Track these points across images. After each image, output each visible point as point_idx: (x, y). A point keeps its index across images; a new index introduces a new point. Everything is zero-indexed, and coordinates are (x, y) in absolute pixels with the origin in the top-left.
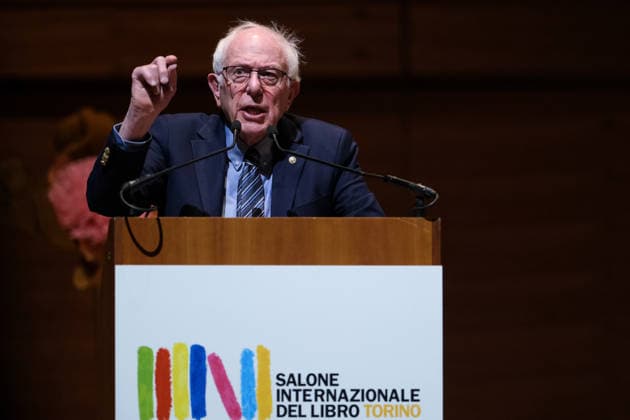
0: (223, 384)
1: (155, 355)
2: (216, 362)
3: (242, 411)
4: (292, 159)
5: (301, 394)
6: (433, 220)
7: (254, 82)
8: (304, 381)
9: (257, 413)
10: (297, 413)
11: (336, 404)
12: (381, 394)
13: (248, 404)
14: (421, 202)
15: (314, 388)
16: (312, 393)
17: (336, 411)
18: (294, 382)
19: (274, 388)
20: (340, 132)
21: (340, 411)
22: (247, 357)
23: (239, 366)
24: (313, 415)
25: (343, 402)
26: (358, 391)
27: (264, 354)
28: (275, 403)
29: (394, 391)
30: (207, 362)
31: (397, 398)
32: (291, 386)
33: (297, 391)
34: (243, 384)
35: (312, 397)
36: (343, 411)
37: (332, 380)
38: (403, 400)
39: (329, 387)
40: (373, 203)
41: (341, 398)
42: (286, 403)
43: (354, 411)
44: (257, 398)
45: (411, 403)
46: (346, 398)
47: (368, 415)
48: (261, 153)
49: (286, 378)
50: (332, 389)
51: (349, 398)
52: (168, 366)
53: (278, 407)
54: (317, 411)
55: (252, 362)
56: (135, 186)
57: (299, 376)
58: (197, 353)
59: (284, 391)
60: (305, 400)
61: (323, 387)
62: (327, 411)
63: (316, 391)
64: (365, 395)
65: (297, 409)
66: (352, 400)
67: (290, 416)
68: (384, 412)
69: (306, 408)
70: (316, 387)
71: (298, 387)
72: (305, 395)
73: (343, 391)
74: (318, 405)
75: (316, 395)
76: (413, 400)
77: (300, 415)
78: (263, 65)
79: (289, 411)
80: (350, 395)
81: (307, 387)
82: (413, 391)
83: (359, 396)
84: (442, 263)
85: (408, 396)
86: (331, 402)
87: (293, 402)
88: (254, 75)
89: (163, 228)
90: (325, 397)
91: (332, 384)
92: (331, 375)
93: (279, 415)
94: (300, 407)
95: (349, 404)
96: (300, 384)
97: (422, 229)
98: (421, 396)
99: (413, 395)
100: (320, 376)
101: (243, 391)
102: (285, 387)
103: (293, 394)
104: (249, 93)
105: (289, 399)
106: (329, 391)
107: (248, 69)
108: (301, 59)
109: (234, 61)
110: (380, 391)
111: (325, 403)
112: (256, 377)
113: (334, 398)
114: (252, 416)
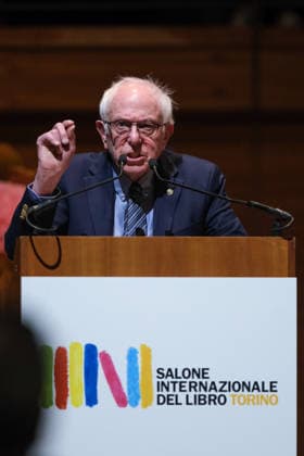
0: (112, 376)
1: (54, 352)
2: (106, 358)
3: (128, 399)
4: (170, 191)
5: (177, 385)
6: (289, 239)
7: (134, 134)
8: (180, 374)
9: (140, 402)
10: (174, 402)
11: (207, 394)
12: (244, 386)
13: (133, 394)
14: (278, 224)
15: (188, 380)
16: (187, 385)
17: (207, 399)
18: (171, 375)
19: (155, 381)
20: (210, 166)
21: (210, 400)
22: (132, 354)
23: (126, 362)
24: (188, 403)
25: (213, 392)
26: (225, 383)
27: (147, 352)
28: (156, 393)
29: (256, 383)
30: (99, 359)
31: (258, 389)
32: (170, 379)
33: (174, 383)
34: (129, 376)
35: (187, 388)
36: (213, 400)
37: (203, 373)
38: (263, 391)
39: (201, 380)
40: (239, 227)
41: (211, 389)
42: (165, 393)
43: (222, 400)
44: (140, 388)
45: (270, 394)
46: (215, 389)
47: (234, 403)
48: (143, 186)
49: (165, 372)
50: (204, 381)
51: (218, 389)
52: (66, 362)
53: (159, 396)
54: (191, 400)
55: (136, 359)
56: (38, 210)
57: (176, 370)
58: (90, 351)
59: (163, 383)
60: (181, 390)
61: (196, 379)
62: (200, 400)
63: (190, 383)
64: (231, 386)
65: (174, 398)
66: (221, 390)
67: (168, 404)
68: (247, 401)
69: (182, 397)
70: (190, 379)
71: (175, 380)
72: (181, 387)
73: (213, 383)
74: (192, 395)
75: (190, 387)
76: (271, 391)
77: (177, 404)
78: (141, 119)
79: (168, 400)
80: (219, 386)
81: (183, 380)
82: (271, 383)
83: (226, 387)
84: (296, 276)
85: (267, 387)
86: (203, 392)
87: (171, 392)
88: (134, 128)
89: (62, 245)
90: (197, 388)
91: (204, 377)
92: (203, 369)
93: (159, 403)
94: (177, 396)
95: (218, 394)
96: (177, 377)
97: (279, 247)
98: (278, 387)
99: (271, 387)
100: (194, 370)
101: (129, 383)
102: (164, 380)
103: (171, 385)
104: (130, 143)
105: (168, 389)
106: (201, 383)
107: (128, 123)
108: (173, 105)
109: (116, 116)
110: (244, 383)
111: (198, 393)
112: (140, 370)
113: (205, 389)
114: (137, 404)
